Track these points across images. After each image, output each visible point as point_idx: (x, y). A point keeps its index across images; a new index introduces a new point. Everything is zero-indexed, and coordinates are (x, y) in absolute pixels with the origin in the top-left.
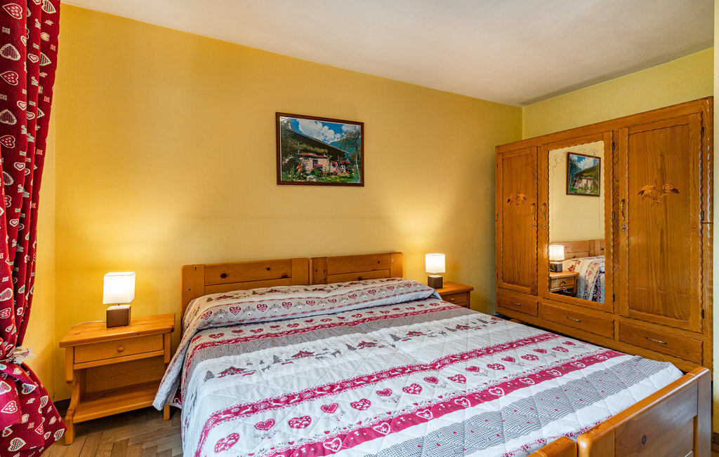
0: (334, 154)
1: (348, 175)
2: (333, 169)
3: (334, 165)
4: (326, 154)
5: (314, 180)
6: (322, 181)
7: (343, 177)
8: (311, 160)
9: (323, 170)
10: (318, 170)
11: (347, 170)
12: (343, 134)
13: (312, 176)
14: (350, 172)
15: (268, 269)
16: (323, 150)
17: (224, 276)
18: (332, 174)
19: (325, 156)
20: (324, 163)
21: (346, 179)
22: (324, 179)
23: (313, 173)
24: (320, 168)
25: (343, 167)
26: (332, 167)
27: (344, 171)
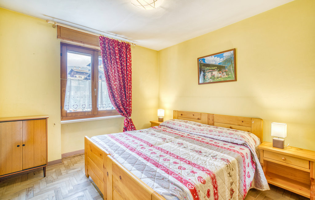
0: (220, 68)
1: (227, 77)
2: (220, 75)
3: (220, 73)
4: (216, 69)
5: (212, 81)
6: (215, 81)
7: (225, 78)
8: (210, 73)
9: (215, 76)
10: (213, 77)
11: (226, 74)
12: (224, 58)
13: (210, 80)
14: (228, 75)
15: (193, 115)
16: (215, 68)
17: (182, 115)
18: (219, 77)
19: (216, 70)
20: (216, 73)
21: (226, 79)
22: (216, 80)
23: (211, 78)
24: (214, 76)
25: (225, 73)
26: (219, 74)
27: (225, 75)
